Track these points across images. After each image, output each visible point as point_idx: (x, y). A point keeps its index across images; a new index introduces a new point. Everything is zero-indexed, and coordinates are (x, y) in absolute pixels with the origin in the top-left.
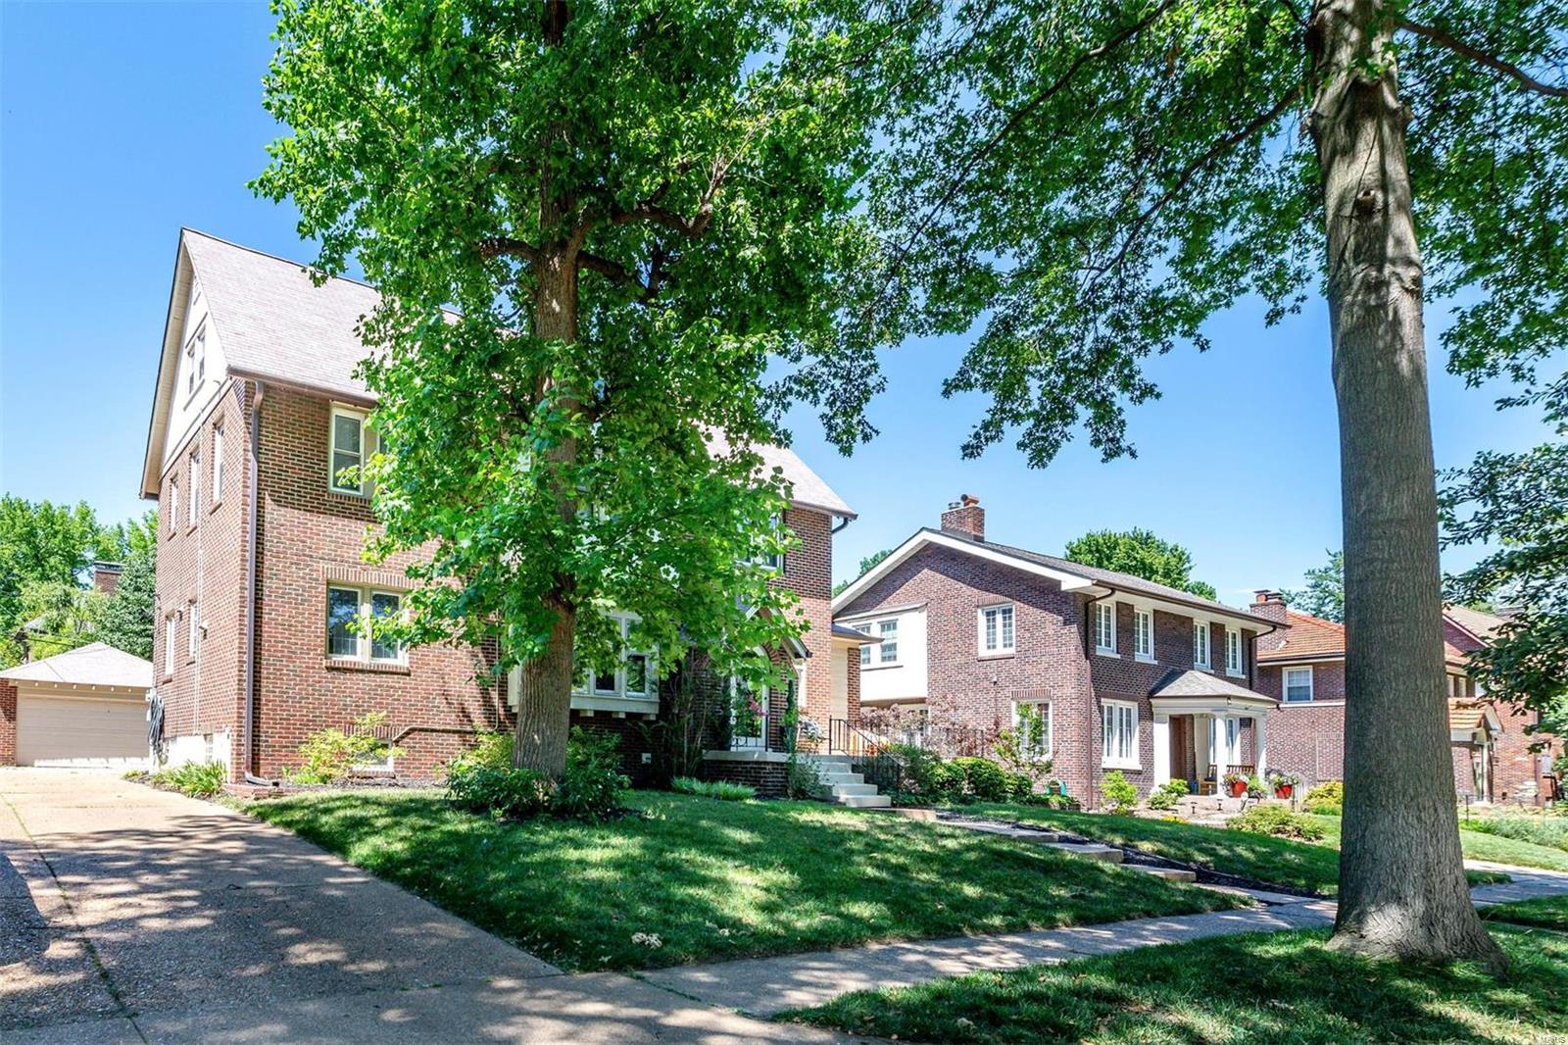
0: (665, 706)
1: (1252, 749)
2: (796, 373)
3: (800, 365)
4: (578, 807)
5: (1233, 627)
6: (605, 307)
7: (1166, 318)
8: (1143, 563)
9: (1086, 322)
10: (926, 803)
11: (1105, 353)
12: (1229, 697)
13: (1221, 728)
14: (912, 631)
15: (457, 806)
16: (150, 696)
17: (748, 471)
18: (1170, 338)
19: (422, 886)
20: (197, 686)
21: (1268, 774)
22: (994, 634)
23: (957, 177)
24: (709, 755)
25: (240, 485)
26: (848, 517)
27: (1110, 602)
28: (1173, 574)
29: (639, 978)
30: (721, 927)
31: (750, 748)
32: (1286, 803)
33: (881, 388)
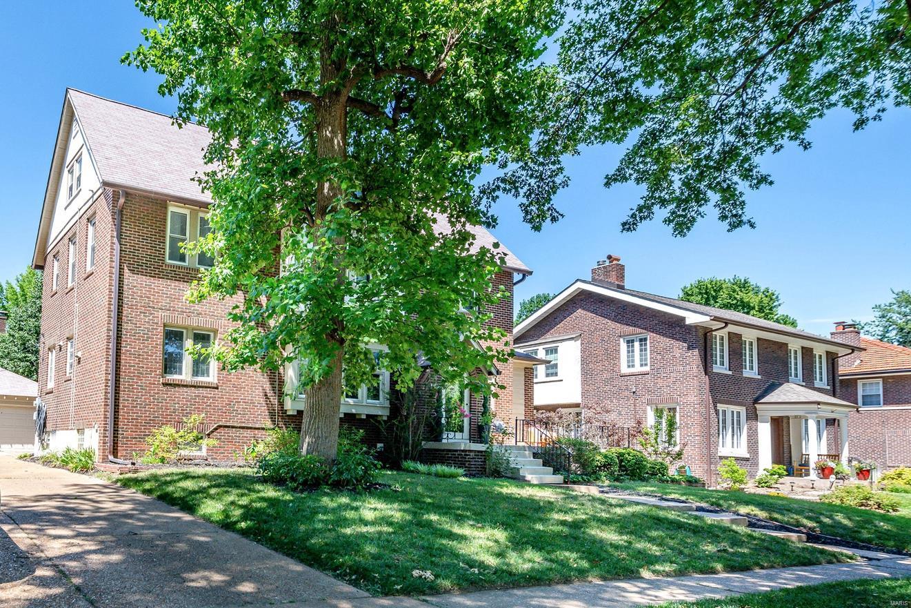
0: (395, 409)
1: (836, 443)
2: (503, 176)
3: (506, 170)
4: (348, 482)
5: (819, 350)
6: (360, 132)
7: (777, 127)
8: (742, 302)
9: (715, 132)
10: (589, 482)
11: (730, 153)
12: (819, 403)
13: (812, 425)
14: (569, 354)
15: (264, 481)
16: (37, 402)
17: (464, 245)
18: (780, 141)
19: (255, 535)
20: (73, 396)
21: (850, 461)
22: (633, 356)
23: (625, 36)
24: (426, 445)
25: (108, 260)
26: (526, 274)
27: (724, 333)
28: (766, 310)
29: (424, 600)
30: (471, 567)
31: (457, 440)
32: (866, 483)
33: (565, 184)
